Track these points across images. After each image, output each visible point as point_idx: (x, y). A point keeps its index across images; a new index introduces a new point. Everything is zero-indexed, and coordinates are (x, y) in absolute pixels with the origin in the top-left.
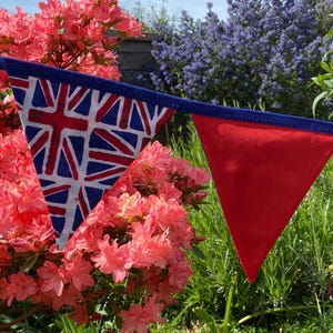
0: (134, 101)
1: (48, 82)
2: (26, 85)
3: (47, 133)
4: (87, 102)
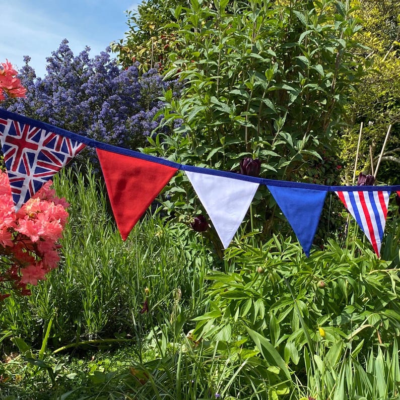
0: (64, 138)
1: (18, 123)
2: (6, 123)
3: (15, 149)
4: (39, 135)
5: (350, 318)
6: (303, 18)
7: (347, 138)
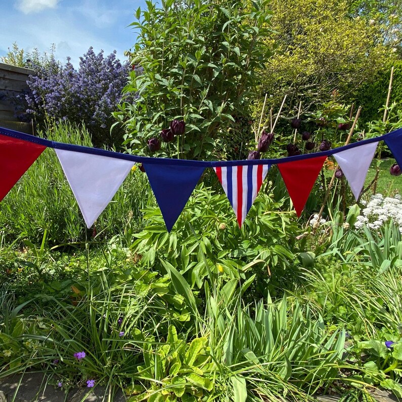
5: (246, 252)
6: (227, 12)
7: (257, 105)
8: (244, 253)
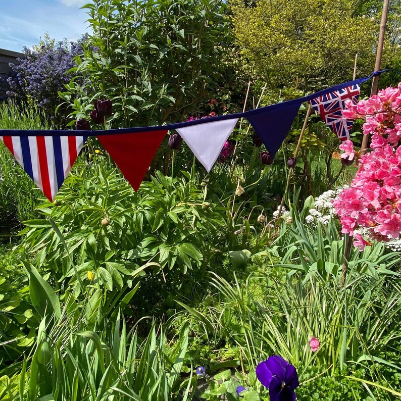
8: (139, 253)
